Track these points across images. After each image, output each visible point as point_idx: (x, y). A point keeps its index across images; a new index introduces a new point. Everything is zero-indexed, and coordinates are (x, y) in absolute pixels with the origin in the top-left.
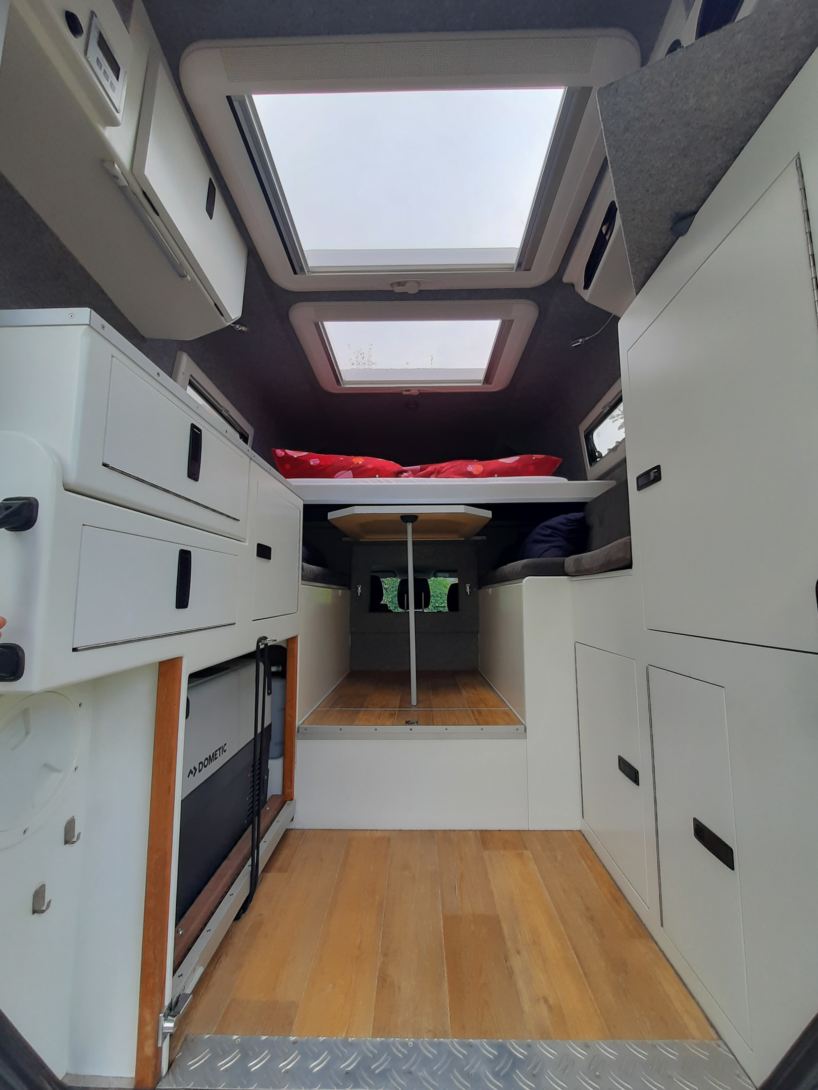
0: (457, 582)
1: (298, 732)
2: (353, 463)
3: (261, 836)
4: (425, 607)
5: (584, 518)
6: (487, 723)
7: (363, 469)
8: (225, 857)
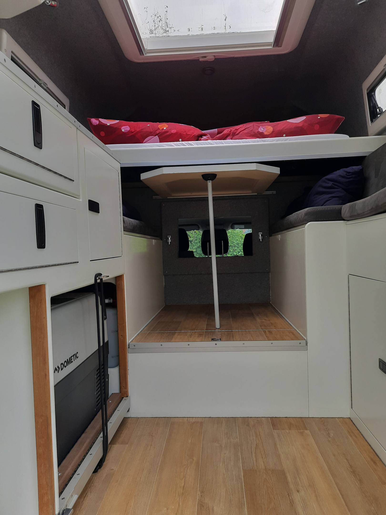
0: (251, 232)
1: (129, 348)
2: (159, 129)
3: (108, 418)
4: (224, 254)
5: (362, 170)
6: (276, 339)
7: (168, 133)
8: (83, 432)
